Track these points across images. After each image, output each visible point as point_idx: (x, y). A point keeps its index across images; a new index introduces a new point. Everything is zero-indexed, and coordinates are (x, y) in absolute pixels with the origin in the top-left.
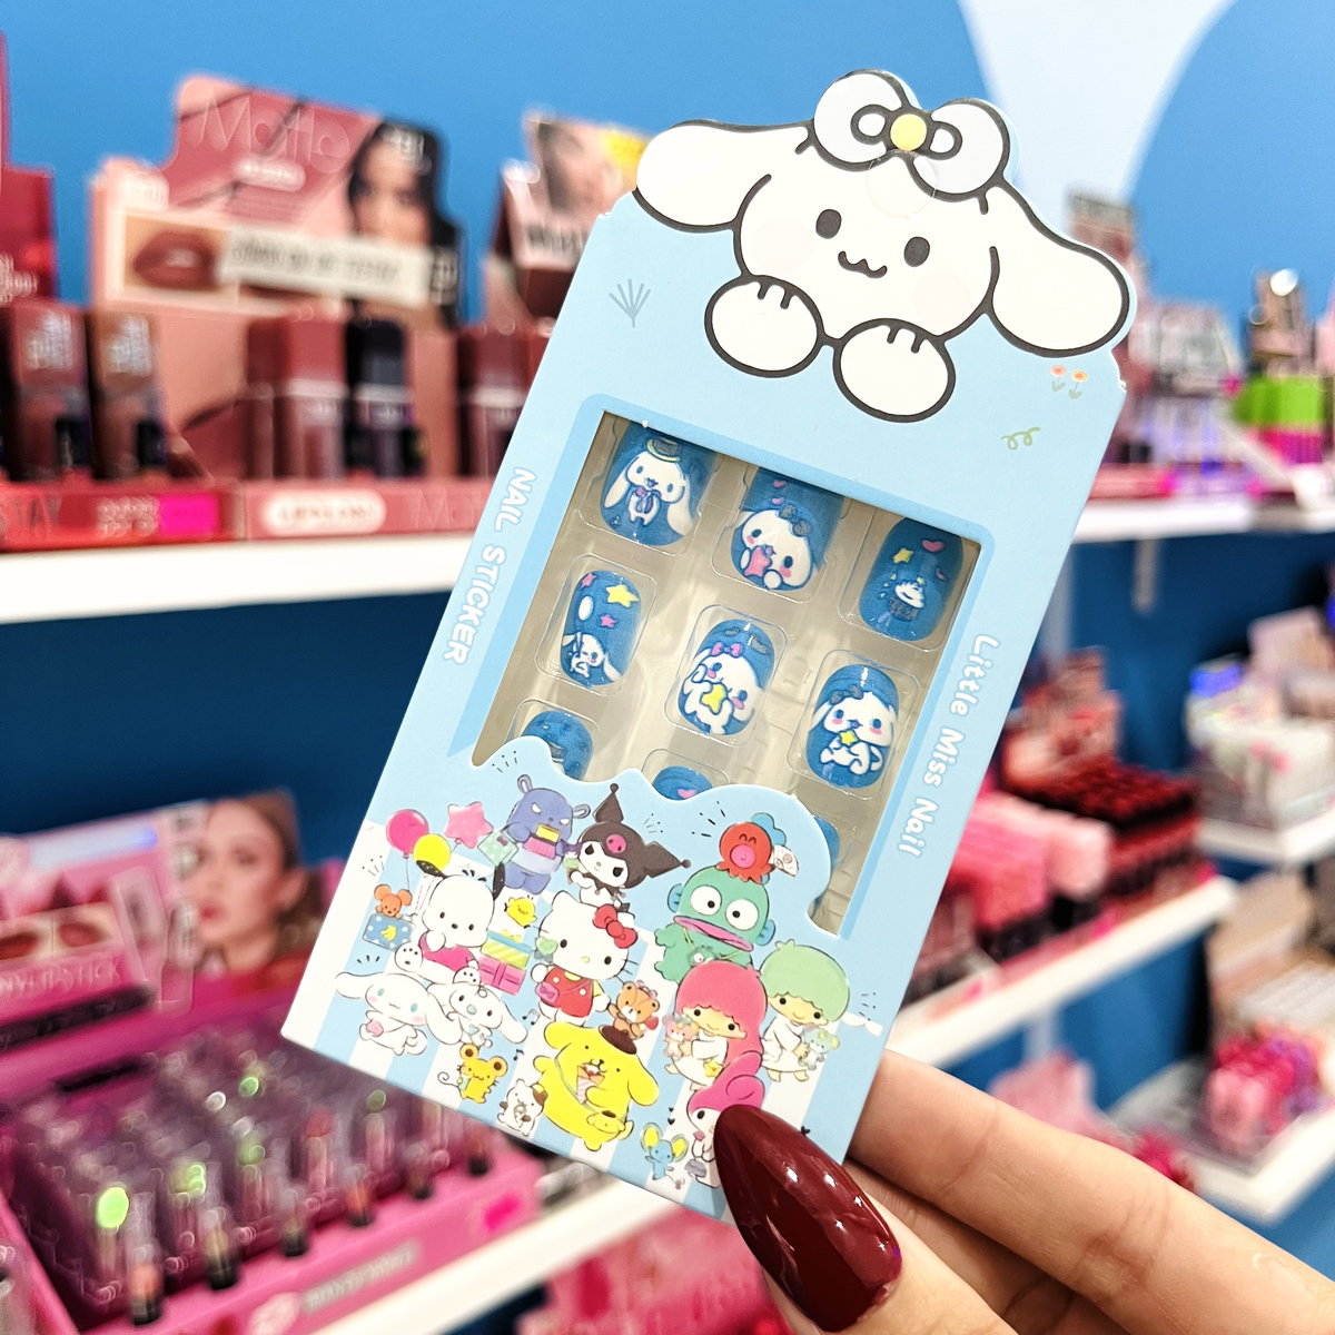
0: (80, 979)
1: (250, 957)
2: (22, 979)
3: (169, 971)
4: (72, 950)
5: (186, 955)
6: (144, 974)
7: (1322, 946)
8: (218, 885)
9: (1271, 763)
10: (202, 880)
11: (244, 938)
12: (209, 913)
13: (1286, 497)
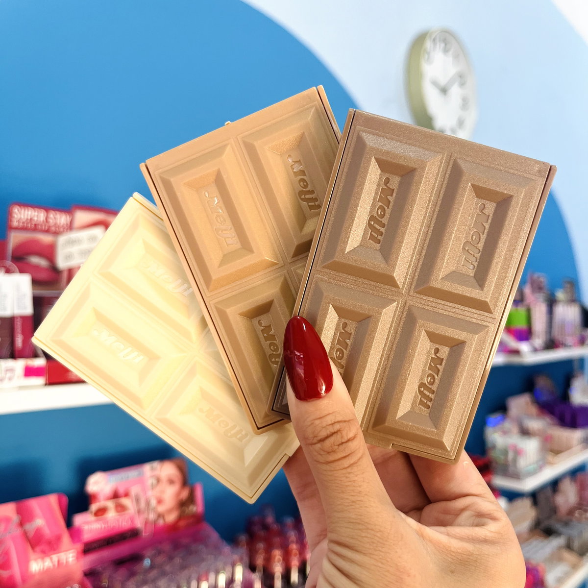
0: (120, 524)
1: (171, 518)
2: (103, 523)
3: (146, 523)
4: (118, 514)
5: (152, 516)
6: (139, 524)
7: (541, 530)
8: (163, 492)
9: (518, 452)
10: (158, 489)
11: (170, 511)
12: (160, 502)
13: (516, 352)
